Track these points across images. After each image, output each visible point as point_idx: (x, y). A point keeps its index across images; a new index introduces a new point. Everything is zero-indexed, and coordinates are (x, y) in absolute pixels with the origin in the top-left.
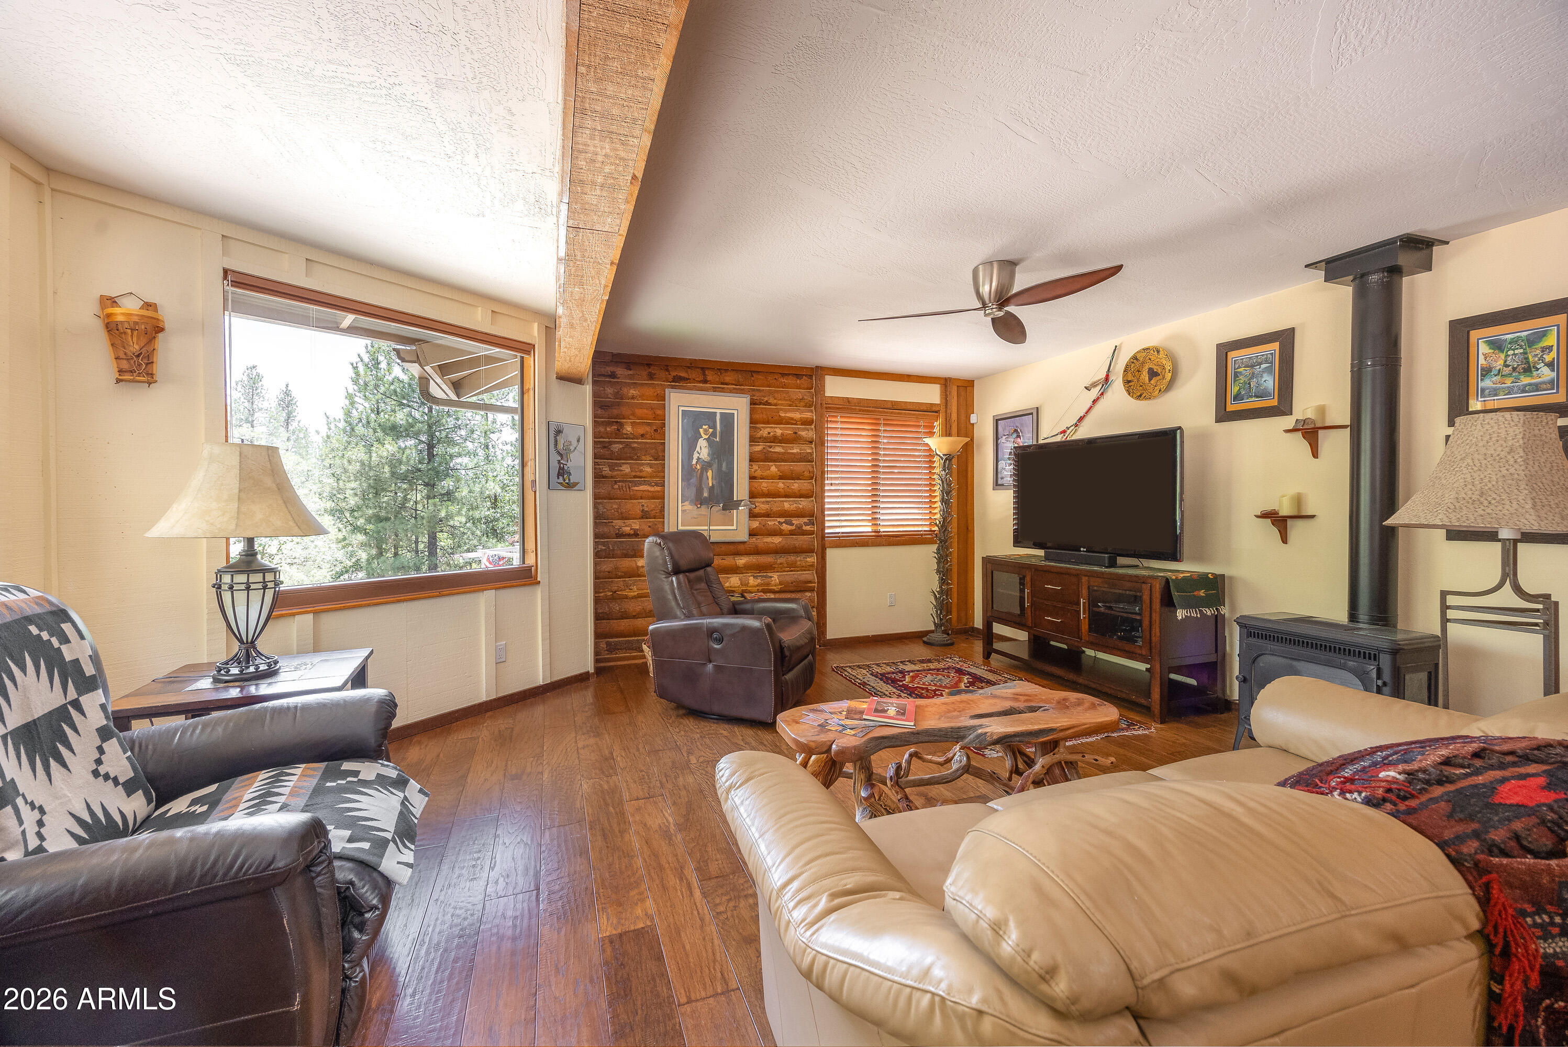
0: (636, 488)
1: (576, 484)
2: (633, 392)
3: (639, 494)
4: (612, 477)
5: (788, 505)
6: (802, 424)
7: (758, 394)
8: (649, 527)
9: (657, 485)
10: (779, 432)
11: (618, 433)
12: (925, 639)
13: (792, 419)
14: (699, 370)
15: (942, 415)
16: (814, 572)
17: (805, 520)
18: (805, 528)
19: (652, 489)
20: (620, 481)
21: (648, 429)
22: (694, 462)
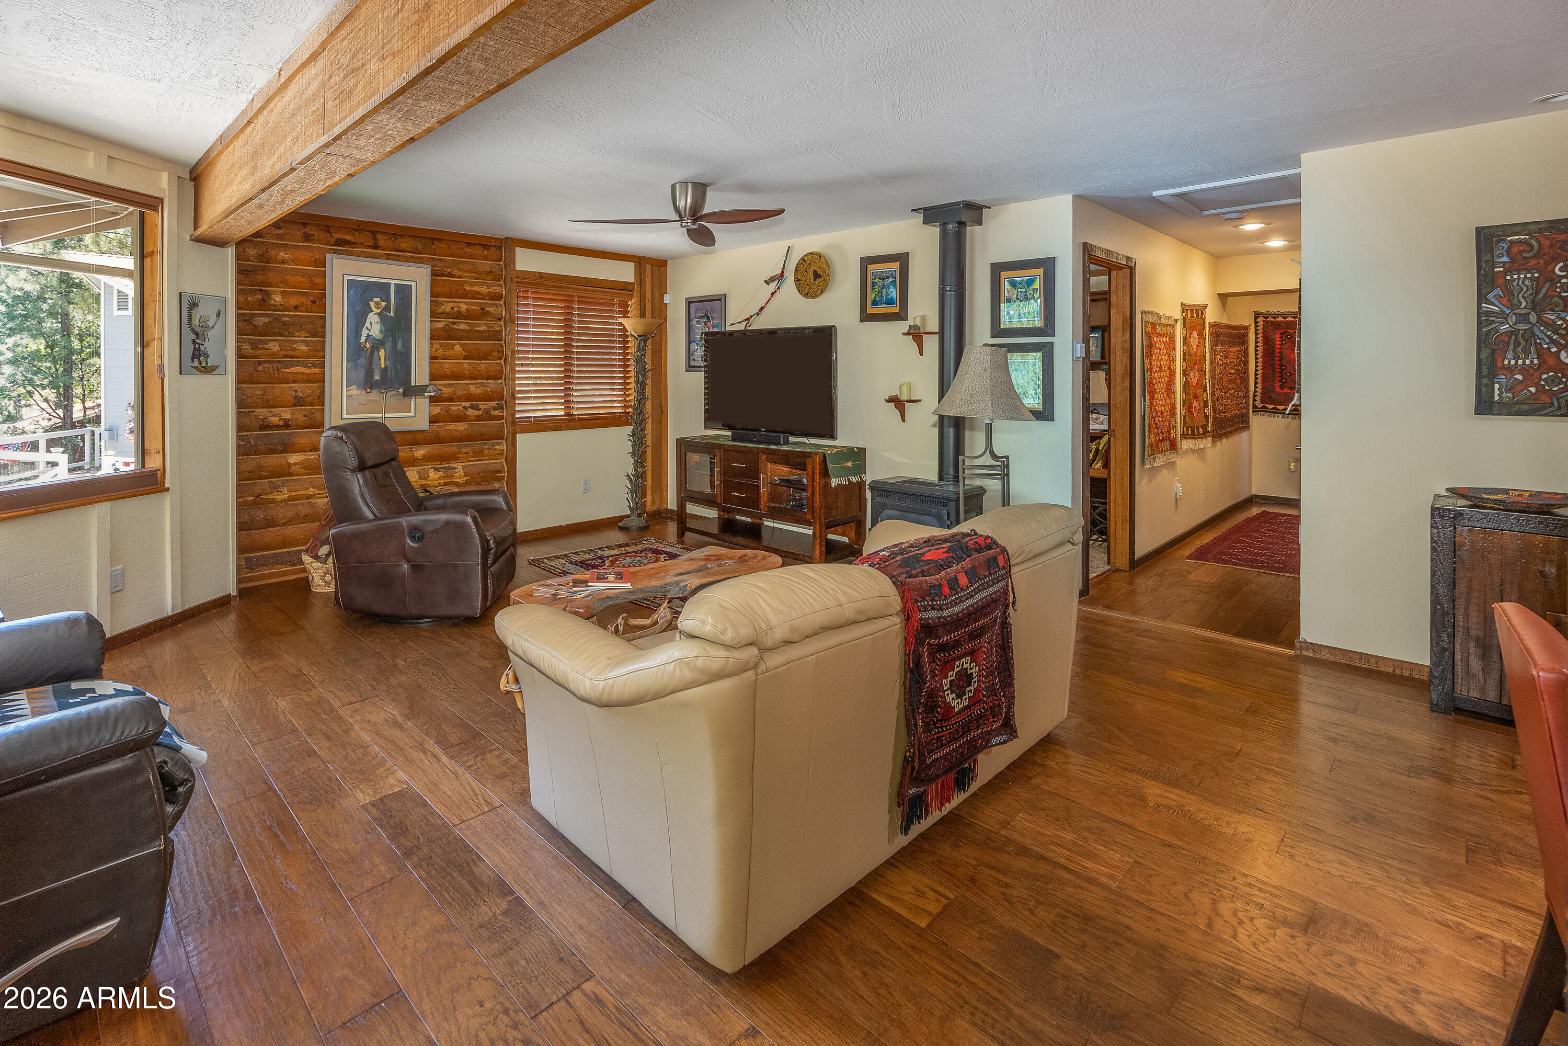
0: (287, 370)
1: (216, 367)
2: (283, 255)
3: (292, 377)
4: (254, 357)
5: (474, 388)
6: (490, 299)
7: (439, 264)
8: (305, 416)
9: (314, 366)
10: (464, 307)
11: (264, 303)
12: (620, 524)
13: (479, 293)
14: (369, 234)
15: (636, 293)
16: (504, 461)
17: (494, 404)
18: (493, 413)
19: (309, 371)
20: (265, 362)
21: (303, 299)
22: (363, 340)
